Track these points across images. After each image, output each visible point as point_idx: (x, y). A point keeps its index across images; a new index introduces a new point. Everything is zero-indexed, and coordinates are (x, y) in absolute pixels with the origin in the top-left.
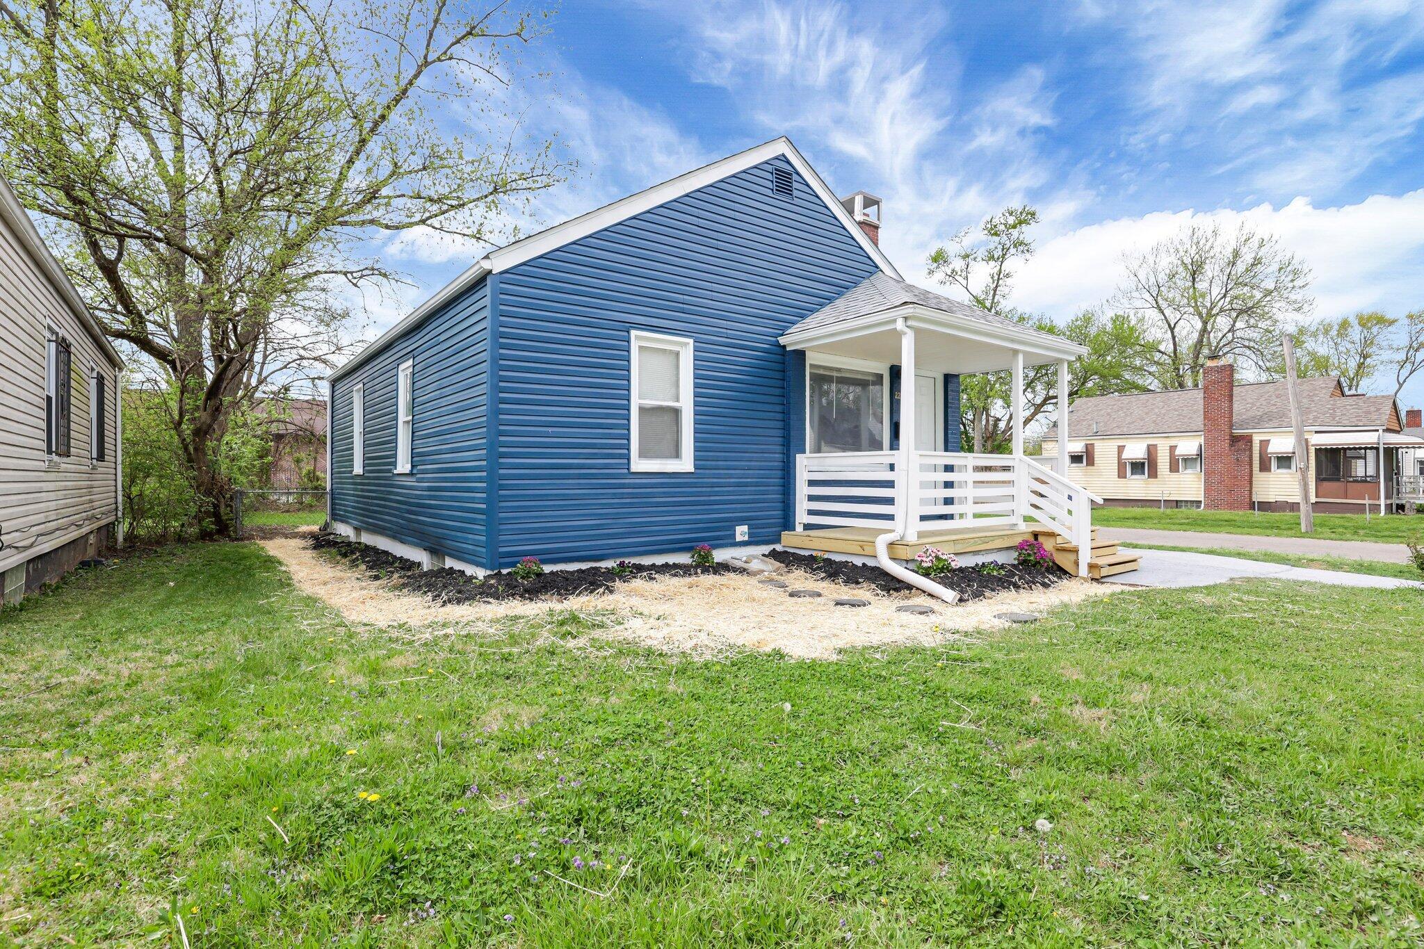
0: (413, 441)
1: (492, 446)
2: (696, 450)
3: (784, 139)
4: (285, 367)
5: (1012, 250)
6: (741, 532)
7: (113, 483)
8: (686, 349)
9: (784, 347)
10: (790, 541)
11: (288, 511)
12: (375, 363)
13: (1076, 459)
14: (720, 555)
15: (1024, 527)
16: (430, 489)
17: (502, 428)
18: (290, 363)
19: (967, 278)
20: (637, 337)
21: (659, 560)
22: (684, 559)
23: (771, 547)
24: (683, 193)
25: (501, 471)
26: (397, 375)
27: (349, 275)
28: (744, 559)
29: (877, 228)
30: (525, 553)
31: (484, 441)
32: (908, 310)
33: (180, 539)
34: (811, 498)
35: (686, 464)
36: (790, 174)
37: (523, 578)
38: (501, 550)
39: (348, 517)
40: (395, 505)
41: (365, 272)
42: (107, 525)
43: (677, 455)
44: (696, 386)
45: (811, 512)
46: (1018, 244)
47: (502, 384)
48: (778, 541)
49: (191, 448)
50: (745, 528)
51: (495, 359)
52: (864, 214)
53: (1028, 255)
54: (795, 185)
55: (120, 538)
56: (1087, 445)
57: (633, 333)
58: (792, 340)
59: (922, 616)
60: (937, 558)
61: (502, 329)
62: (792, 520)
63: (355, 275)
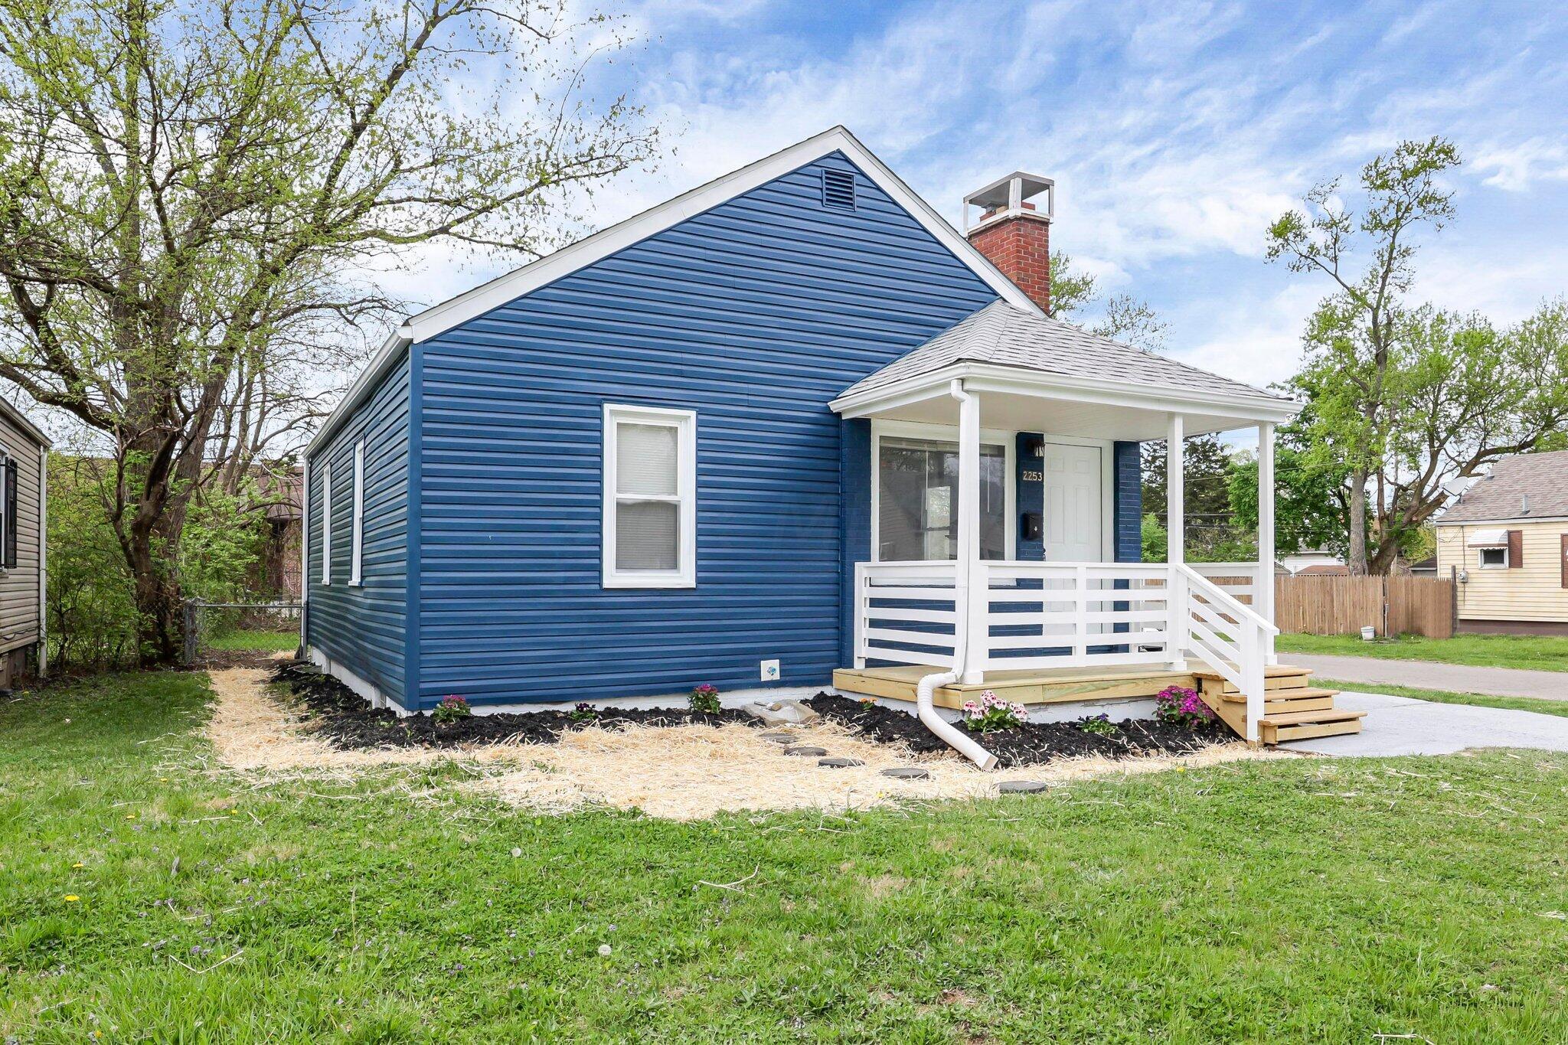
0: (363, 544)
1: (413, 557)
2: (699, 557)
3: (840, 129)
4: (289, 427)
5: (1417, 211)
6: (770, 669)
7: (35, 593)
8: (686, 424)
9: (839, 415)
10: (844, 682)
11: (286, 630)
12: (340, 438)
13: (1492, 556)
14: (728, 700)
15: (1182, 667)
16: (373, 607)
17: (424, 534)
18: (295, 421)
19: (1335, 259)
20: (612, 412)
21: (645, 704)
22: (681, 703)
23: (817, 690)
24: (683, 219)
25: (424, 588)
26: (353, 458)
27: (342, 309)
28: (770, 705)
29: (1045, 223)
30: (445, 692)
31: (404, 550)
32: (961, 370)
33: (115, 667)
34: (874, 623)
35: (685, 576)
36: (850, 177)
37: (443, 721)
38: (423, 686)
39: (320, 641)
40: (349, 626)
41: (364, 305)
42: (25, 647)
43: (674, 565)
44: (699, 472)
45: (873, 643)
46: (1425, 201)
47: (425, 480)
48: (828, 681)
49: (131, 546)
50: (775, 664)
51: (417, 450)
52: (1024, 205)
53: (1442, 219)
54: (857, 190)
55: (43, 665)
56: (1510, 533)
57: (607, 407)
58: (849, 403)
59: (900, 781)
60: (992, 708)
61: (425, 411)
62: (847, 652)
63: (350, 308)
